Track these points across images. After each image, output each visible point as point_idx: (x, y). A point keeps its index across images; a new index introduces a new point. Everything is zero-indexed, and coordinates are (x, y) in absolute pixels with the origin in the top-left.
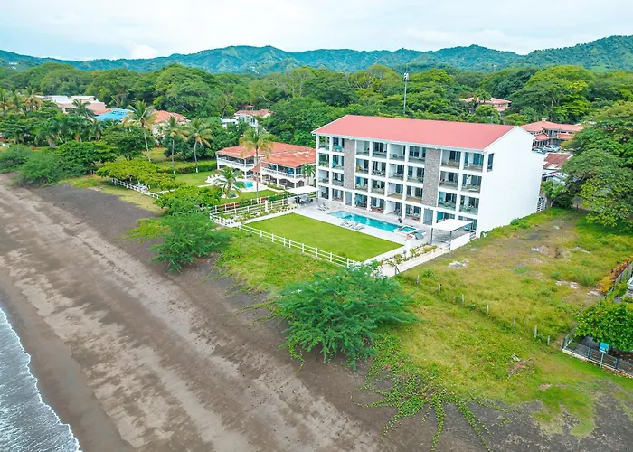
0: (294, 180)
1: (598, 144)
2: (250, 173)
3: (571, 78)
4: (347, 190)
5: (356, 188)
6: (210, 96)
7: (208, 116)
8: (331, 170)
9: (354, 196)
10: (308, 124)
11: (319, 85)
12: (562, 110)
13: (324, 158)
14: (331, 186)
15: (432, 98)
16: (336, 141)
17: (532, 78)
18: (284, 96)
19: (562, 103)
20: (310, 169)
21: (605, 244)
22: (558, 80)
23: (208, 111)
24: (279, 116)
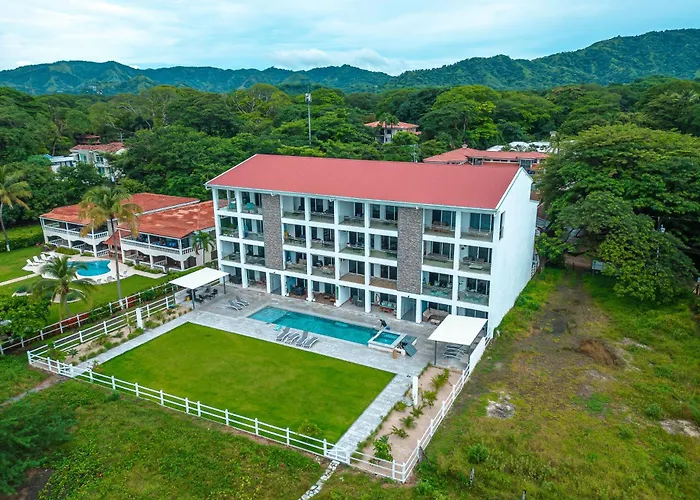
0: (180, 256)
1: (590, 182)
2: (101, 246)
3: (479, 99)
4: (272, 271)
5: (287, 268)
6: (28, 126)
7: (28, 154)
8: (242, 241)
9: (283, 281)
10: (185, 162)
11: (189, 109)
12: (475, 135)
13: (229, 224)
14: (243, 266)
15: (337, 123)
16: (246, 197)
17: (439, 98)
18: (142, 123)
19: (473, 126)
20: (207, 239)
21: (656, 328)
22: (468, 101)
23: (27, 147)
24: (139, 153)
